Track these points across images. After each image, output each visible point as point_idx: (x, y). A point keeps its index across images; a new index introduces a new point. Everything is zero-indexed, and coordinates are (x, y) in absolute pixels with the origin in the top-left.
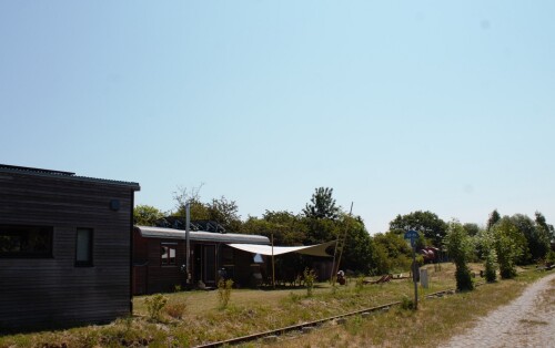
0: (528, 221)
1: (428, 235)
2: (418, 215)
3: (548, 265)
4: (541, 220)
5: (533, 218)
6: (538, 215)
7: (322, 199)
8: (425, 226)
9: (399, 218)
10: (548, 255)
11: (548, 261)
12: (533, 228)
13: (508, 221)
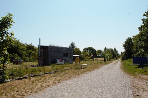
0: (113, 50)
1: (92, 52)
2: (89, 48)
3: (116, 59)
4: (115, 49)
5: (113, 49)
6: (115, 48)
7: (73, 45)
8: (91, 50)
9: (85, 48)
10: (116, 57)
11: (116, 58)
12: (113, 51)
13: (108, 50)
